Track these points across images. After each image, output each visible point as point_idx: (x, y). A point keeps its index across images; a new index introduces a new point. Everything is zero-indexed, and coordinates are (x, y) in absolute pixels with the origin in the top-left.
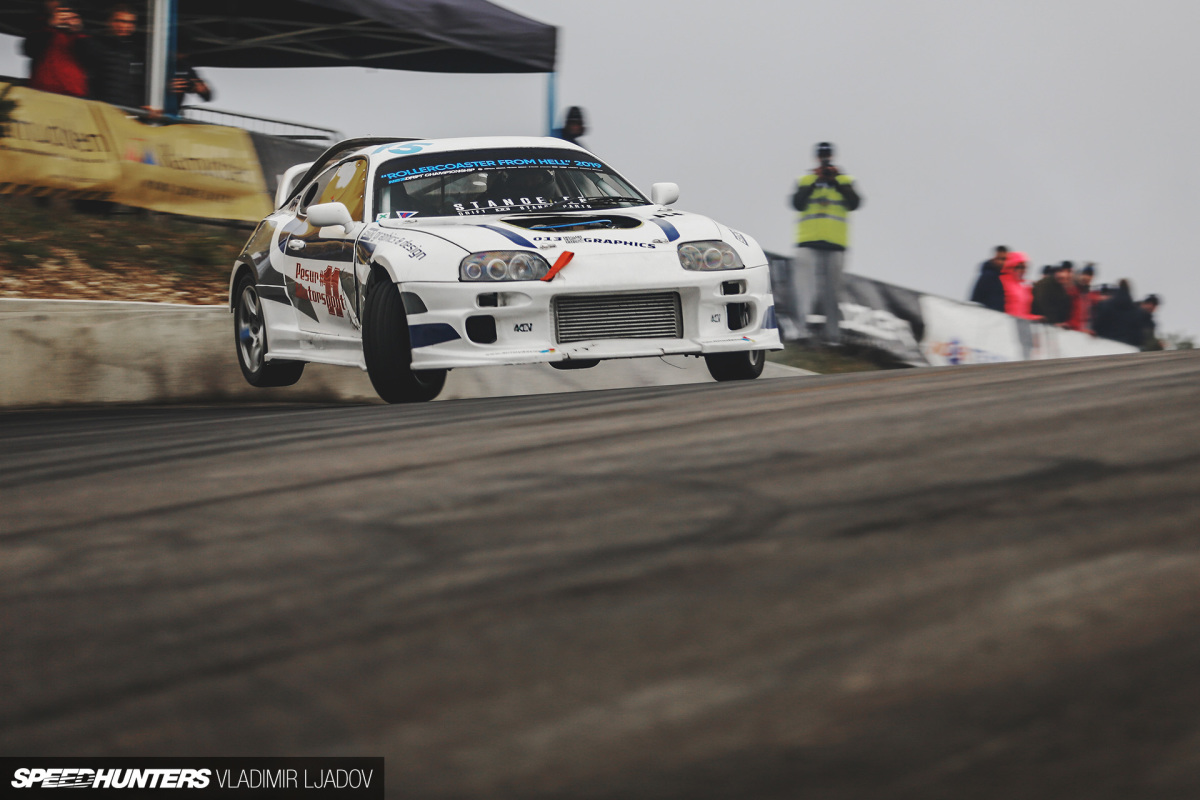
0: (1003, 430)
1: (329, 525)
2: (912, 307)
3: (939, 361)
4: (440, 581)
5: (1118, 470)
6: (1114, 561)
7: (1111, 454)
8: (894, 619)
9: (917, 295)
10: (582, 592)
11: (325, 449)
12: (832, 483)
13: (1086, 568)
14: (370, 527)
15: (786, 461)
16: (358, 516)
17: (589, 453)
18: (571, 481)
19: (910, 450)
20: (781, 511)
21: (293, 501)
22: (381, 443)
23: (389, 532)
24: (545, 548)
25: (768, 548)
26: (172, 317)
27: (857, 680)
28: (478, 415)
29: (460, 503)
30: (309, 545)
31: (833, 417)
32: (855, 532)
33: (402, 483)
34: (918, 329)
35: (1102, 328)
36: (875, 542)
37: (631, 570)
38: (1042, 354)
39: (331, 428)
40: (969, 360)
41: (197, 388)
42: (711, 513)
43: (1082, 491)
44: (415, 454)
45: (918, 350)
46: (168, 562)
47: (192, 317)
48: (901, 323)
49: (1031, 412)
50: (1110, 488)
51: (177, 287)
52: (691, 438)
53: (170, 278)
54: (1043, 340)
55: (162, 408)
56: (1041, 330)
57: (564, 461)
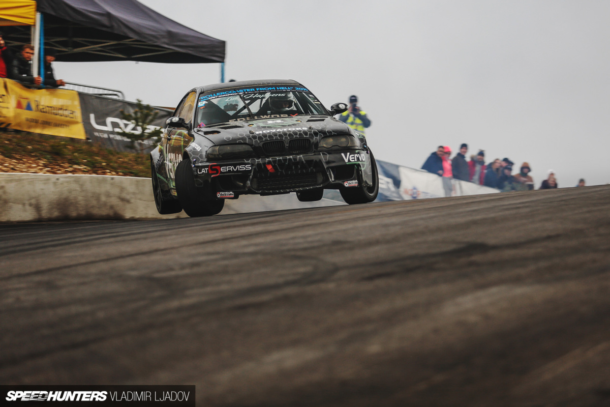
0: (439, 229)
1: (121, 278)
2: (394, 172)
3: (407, 198)
4: (175, 304)
5: (495, 248)
6: (494, 290)
7: (491, 240)
8: (391, 319)
9: (397, 167)
10: (243, 308)
11: (117, 242)
12: (360, 255)
13: (480, 294)
14: (141, 278)
15: (338, 245)
16: (134, 273)
17: (244, 242)
18: (236, 256)
19: (396, 239)
20: (336, 269)
21: (104, 267)
22: (145, 239)
23: (150, 281)
24: (224, 287)
25: (331, 286)
26: (45, 180)
27: (374, 347)
28: (191, 225)
29: (183, 267)
30: (113, 287)
31: (359, 224)
32: (371, 278)
33: (155, 257)
34: (397, 183)
35: (486, 181)
36: (381, 283)
37: (265, 297)
38: (457, 193)
39: (121, 232)
40: (421, 197)
41: (56, 214)
42: (302, 270)
43: (477, 257)
44: (161, 244)
45: (398, 193)
46: (45, 296)
47: (54, 180)
48: (390, 180)
49: (452, 221)
50: (491, 256)
51: (45, 166)
52: (292, 235)
53: (42, 162)
54: (457, 187)
55: (38, 224)
56: (456, 183)
57: (232, 246)
